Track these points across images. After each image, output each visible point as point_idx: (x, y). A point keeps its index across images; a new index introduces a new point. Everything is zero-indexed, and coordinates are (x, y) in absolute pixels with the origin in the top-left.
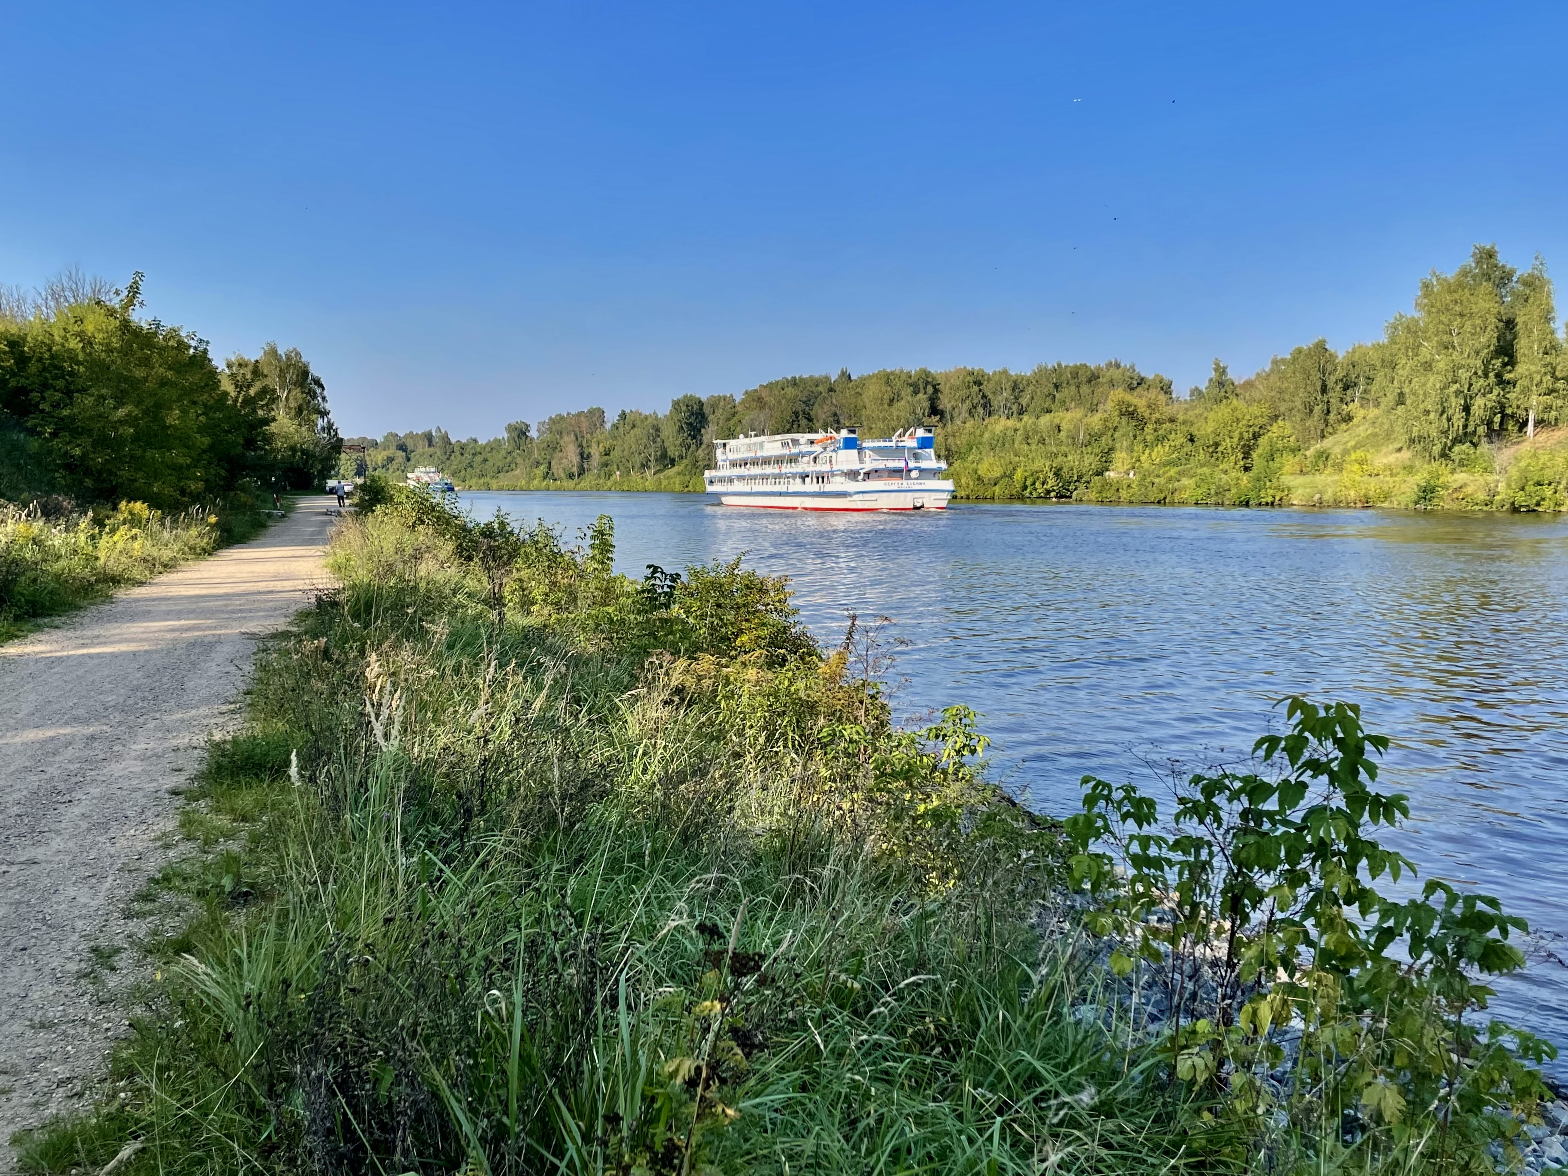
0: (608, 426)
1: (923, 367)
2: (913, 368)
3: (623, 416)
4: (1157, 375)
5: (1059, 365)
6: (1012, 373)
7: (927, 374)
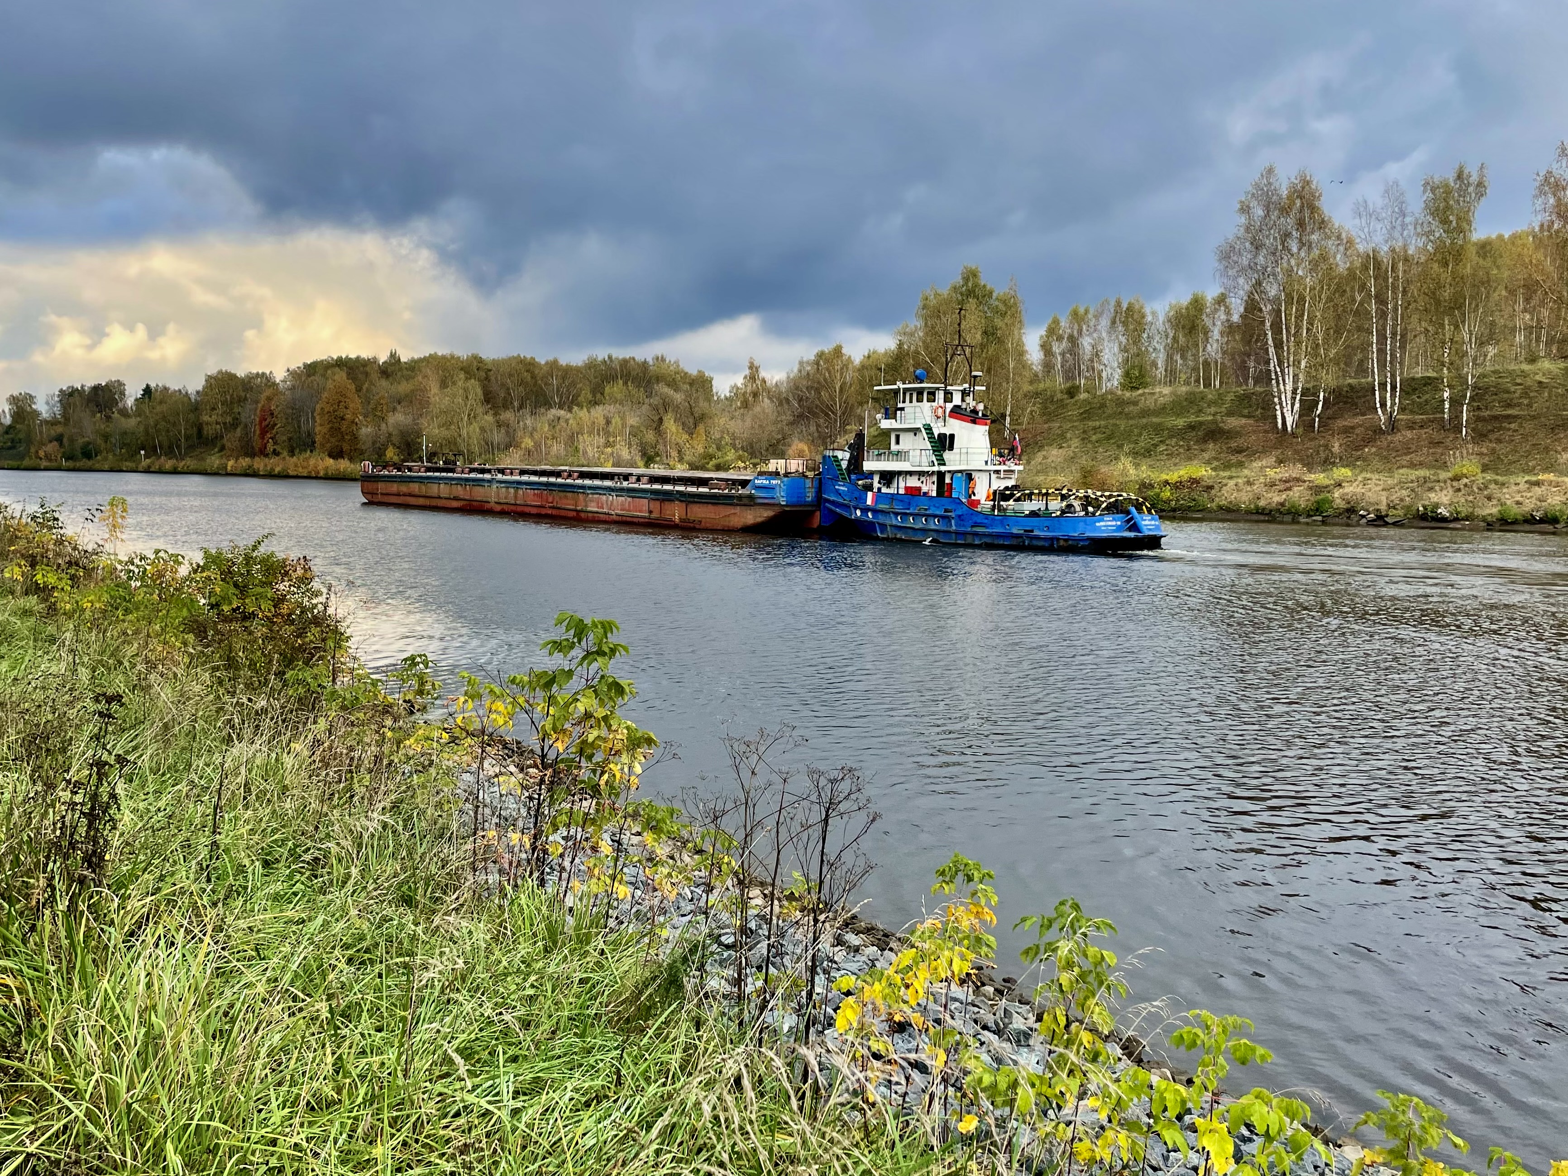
0: (130, 402)
1: (475, 352)
2: (463, 353)
3: (147, 391)
4: (699, 372)
5: (610, 357)
6: (563, 362)
7: (480, 360)
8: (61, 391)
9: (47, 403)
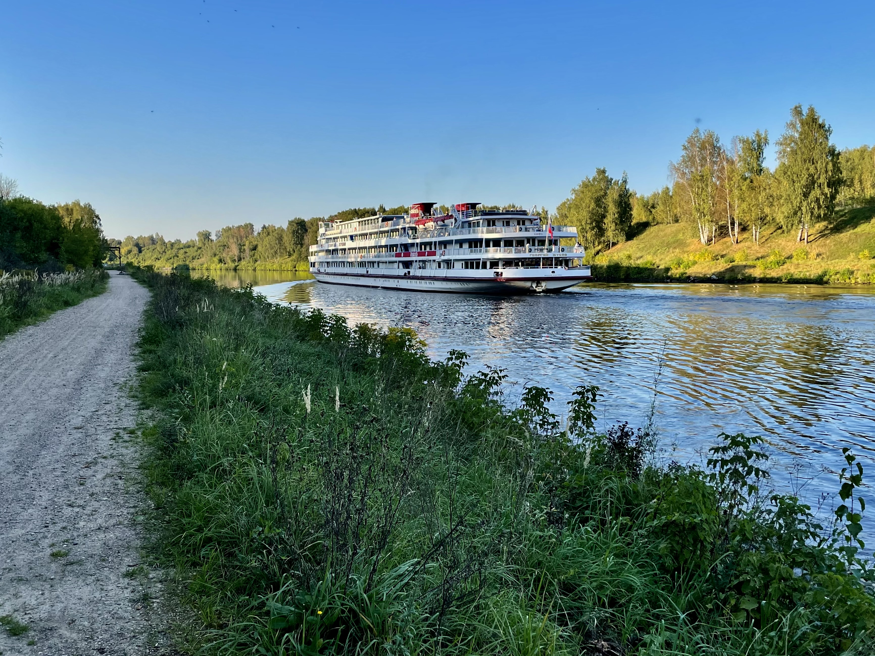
0: (255, 234)
3: (264, 228)
8: (223, 229)
9: (216, 235)
